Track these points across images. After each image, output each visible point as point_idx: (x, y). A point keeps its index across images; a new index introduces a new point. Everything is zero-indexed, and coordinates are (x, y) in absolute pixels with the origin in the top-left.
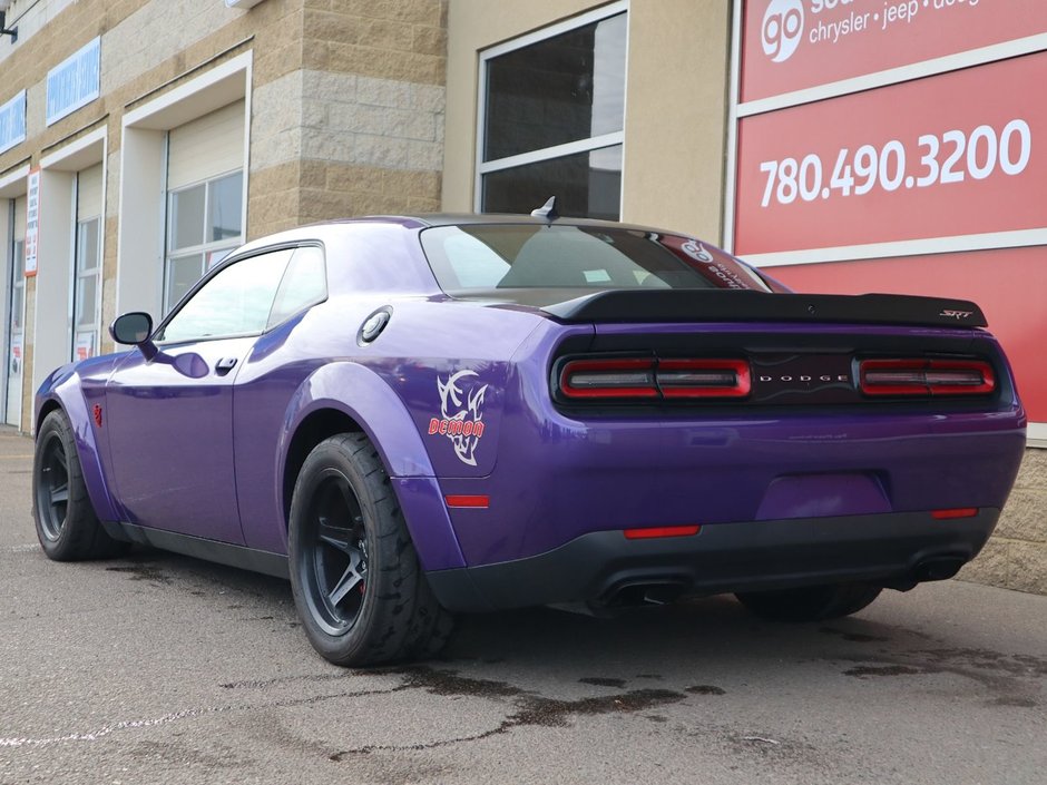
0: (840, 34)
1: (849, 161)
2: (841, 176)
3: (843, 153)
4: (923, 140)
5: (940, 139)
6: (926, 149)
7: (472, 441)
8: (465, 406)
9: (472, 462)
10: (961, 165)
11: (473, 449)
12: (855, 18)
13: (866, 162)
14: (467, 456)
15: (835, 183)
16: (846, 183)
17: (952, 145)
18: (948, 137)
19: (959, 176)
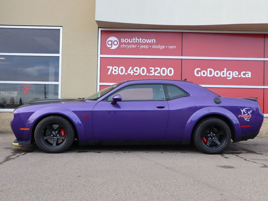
0: (129, 47)
1: (133, 69)
2: (130, 71)
3: (131, 68)
4: (150, 68)
5: (155, 69)
6: (152, 70)
7: (249, 117)
8: (247, 113)
9: (249, 121)
10: (159, 73)
11: (249, 119)
12: (133, 45)
13: (137, 70)
14: (248, 120)
15: (129, 72)
16: (132, 73)
17: (157, 70)
18: (156, 68)
19: (159, 75)
